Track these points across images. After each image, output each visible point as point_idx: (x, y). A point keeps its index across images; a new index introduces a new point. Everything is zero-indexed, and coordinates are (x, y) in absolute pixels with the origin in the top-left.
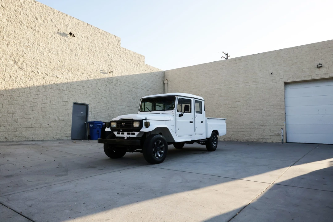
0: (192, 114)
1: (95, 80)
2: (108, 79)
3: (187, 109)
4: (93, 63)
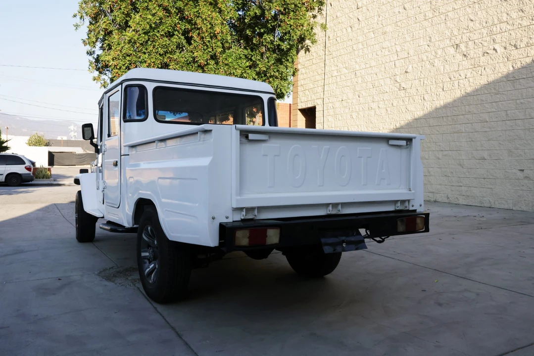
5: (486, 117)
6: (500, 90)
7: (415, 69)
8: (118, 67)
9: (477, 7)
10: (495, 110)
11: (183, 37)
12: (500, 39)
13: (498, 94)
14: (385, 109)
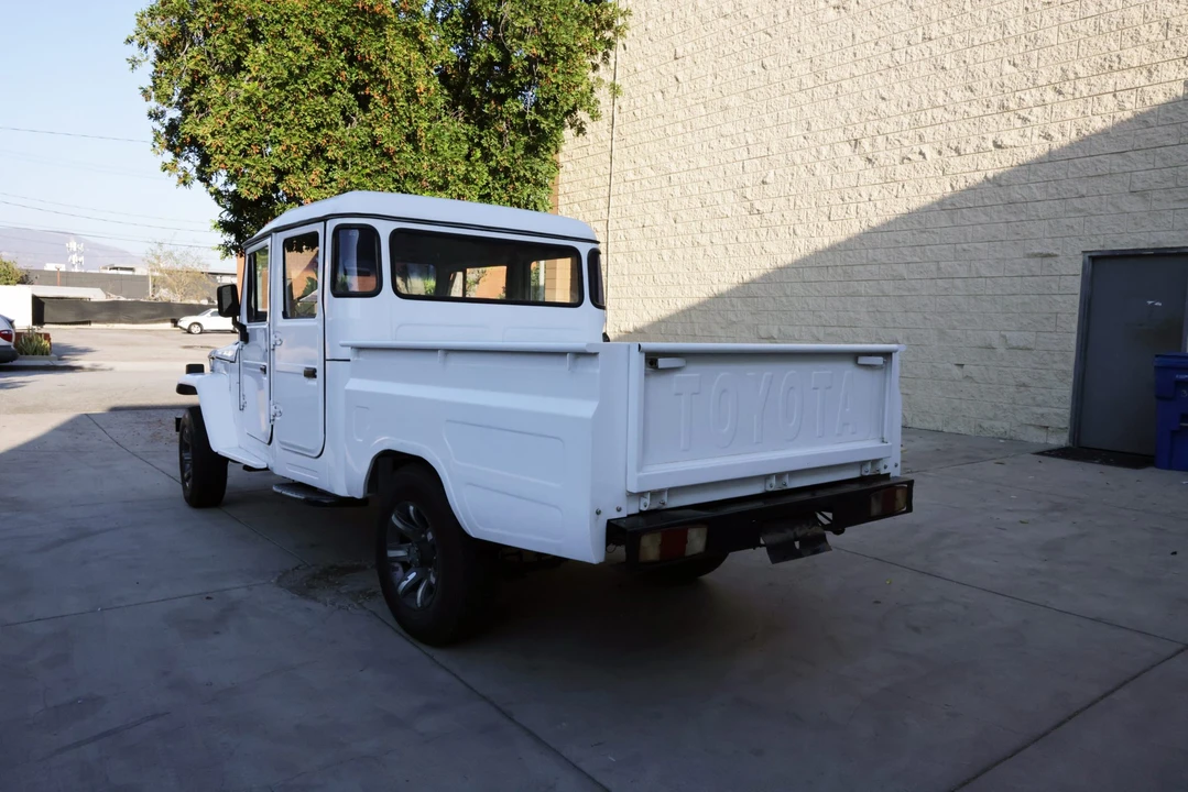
5: (902, 270)
6: (929, 225)
7: (780, 179)
8: (225, 151)
9: (893, 76)
10: (918, 260)
11: (352, 96)
12: (931, 136)
13: (924, 232)
14: (723, 248)
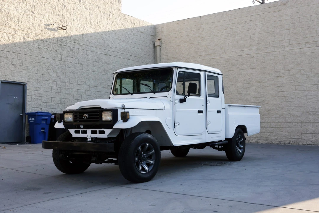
0: (202, 97)
1: (37, 41)
2: (58, 39)
3: (193, 90)
4: (32, 12)
